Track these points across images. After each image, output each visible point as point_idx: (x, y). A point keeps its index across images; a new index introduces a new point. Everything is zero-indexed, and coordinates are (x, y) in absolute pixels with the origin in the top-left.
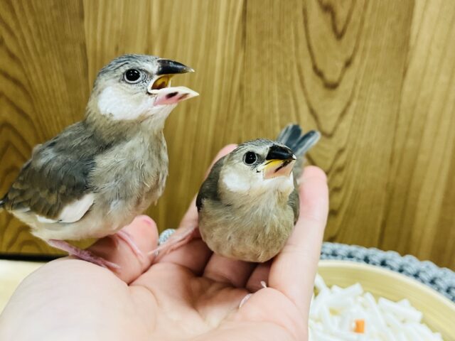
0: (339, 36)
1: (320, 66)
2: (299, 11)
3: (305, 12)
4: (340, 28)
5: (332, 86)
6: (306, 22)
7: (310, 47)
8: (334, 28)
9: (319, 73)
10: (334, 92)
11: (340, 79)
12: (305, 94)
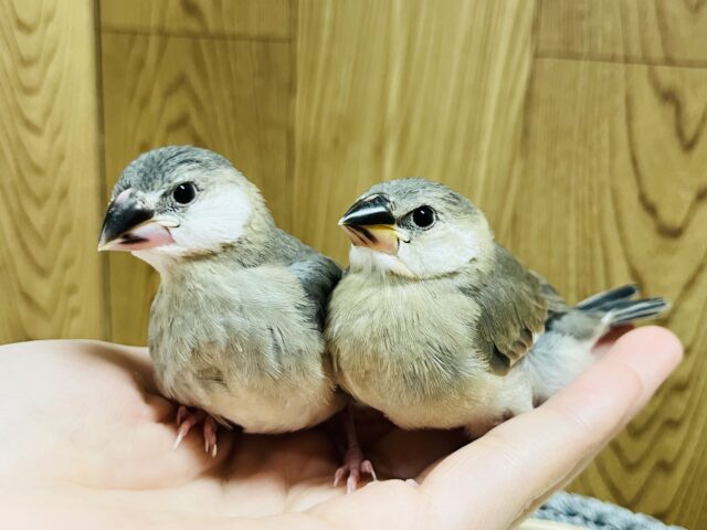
0: (689, 146)
1: (653, 196)
2: (620, 100)
3: (629, 101)
4: (689, 132)
5: (672, 233)
6: (630, 119)
7: (634, 161)
8: (680, 133)
9: (650, 209)
10: (675, 244)
11: (687, 222)
12: (624, 241)
